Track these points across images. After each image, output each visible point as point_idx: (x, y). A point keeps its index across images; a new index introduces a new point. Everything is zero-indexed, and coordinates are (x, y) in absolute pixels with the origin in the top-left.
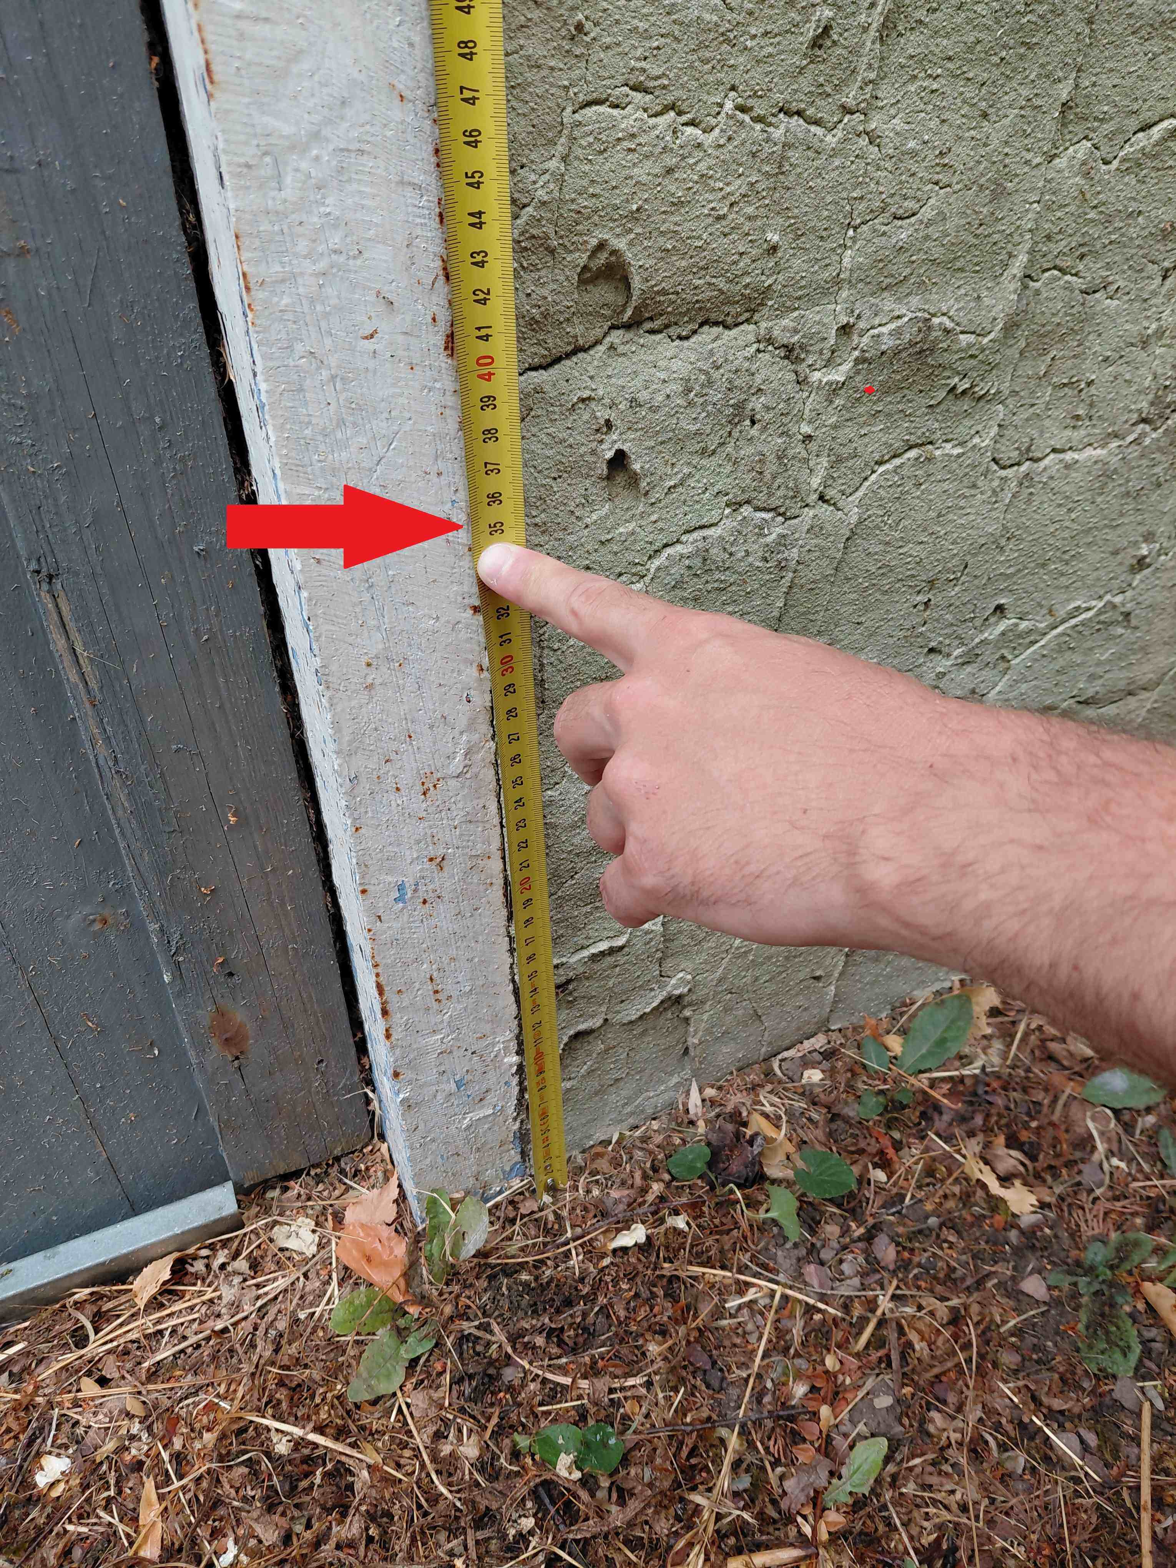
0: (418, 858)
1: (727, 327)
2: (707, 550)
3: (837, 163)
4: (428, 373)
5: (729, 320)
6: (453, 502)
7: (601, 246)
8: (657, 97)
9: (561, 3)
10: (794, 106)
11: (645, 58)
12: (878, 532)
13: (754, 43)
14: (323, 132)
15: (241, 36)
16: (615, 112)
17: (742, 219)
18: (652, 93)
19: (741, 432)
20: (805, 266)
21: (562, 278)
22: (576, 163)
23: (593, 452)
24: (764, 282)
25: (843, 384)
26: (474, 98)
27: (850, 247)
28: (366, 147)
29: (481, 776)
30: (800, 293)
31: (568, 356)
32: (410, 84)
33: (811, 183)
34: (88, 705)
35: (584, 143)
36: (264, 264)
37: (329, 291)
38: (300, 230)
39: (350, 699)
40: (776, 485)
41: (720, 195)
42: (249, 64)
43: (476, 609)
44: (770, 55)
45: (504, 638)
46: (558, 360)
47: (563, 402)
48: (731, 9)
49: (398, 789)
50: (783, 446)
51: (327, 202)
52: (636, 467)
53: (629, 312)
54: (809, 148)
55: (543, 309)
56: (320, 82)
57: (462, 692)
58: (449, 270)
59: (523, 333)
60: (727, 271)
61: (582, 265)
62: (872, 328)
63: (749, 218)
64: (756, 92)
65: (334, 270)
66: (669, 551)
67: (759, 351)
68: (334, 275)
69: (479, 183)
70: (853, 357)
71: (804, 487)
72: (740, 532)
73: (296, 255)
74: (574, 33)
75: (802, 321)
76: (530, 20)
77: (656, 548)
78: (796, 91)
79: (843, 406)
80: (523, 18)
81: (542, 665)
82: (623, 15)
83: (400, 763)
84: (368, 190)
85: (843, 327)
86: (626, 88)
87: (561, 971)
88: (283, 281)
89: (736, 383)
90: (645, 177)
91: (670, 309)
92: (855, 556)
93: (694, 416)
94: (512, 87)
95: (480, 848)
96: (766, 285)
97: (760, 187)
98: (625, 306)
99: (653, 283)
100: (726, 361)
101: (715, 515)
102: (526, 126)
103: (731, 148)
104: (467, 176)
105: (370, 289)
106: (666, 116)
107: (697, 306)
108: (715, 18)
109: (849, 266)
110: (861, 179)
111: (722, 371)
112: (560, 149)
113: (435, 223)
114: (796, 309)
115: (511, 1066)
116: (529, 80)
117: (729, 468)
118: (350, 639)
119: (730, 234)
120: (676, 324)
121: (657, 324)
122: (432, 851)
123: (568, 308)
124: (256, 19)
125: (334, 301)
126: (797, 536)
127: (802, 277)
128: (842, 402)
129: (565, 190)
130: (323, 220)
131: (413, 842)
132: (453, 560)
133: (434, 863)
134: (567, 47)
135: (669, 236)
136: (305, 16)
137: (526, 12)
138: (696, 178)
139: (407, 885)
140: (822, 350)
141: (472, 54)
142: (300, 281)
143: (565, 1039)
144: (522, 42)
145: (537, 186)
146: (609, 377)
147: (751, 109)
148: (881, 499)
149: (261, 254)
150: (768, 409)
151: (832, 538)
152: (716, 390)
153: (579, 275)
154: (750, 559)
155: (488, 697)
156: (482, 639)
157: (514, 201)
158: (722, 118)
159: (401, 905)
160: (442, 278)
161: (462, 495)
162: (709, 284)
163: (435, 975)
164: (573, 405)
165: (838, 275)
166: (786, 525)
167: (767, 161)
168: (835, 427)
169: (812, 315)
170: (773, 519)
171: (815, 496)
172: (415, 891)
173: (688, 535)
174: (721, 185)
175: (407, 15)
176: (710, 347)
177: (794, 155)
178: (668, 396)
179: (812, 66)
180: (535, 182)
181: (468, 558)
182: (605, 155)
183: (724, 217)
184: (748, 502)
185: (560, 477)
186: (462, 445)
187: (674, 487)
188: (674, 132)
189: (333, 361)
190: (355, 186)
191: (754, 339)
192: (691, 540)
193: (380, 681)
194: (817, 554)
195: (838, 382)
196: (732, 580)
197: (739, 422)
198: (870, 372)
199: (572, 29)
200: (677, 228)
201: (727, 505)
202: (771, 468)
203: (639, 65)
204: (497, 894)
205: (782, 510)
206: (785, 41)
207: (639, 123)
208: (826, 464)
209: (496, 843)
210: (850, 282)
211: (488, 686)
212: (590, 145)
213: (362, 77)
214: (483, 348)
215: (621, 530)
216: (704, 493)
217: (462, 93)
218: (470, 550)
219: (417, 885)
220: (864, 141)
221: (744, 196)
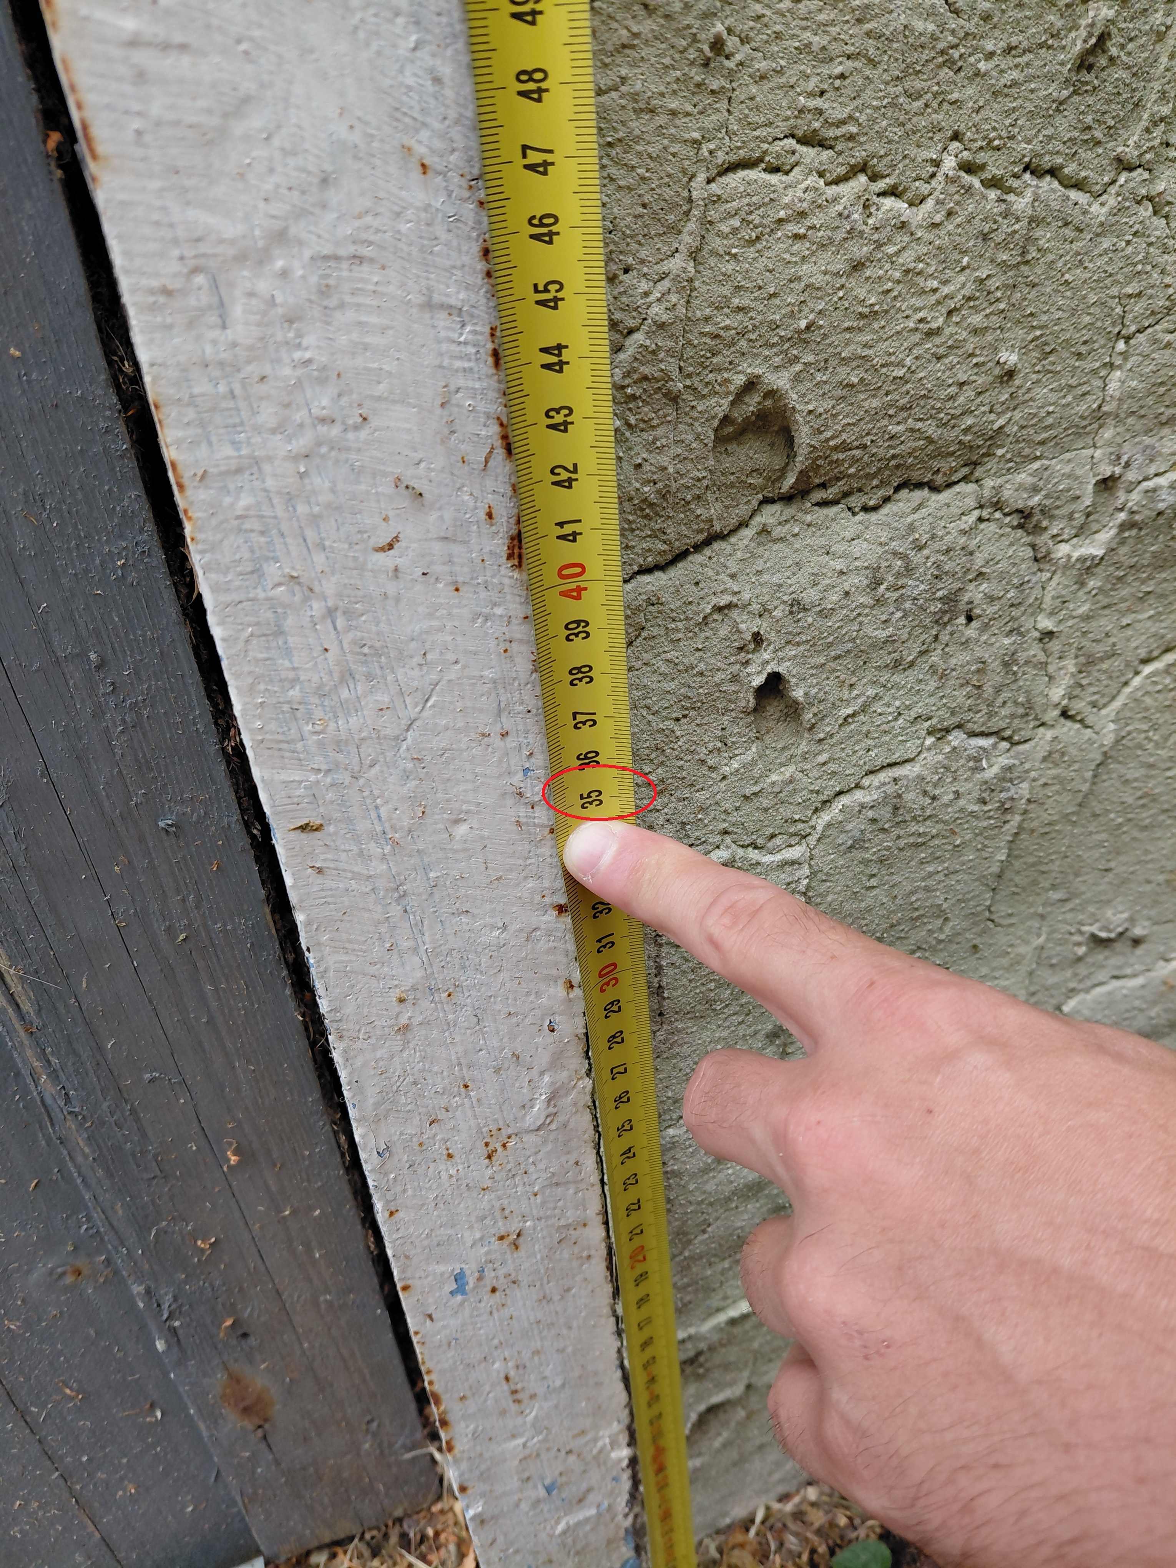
0: (481, 1239)
1: (935, 489)
2: (900, 796)
3: (1106, 245)
4: (483, 594)
5: (939, 479)
6: (526, 771)
7: (751, 385)
8: (839, 154)
9: (687, 7)
10: (1047, 162)
11: (822, 93)
12: (1139, 752)
13: (990, 65)
14: (293, 231)
15: (141, 77)
16: (774, 179)
17: (965, 334)
18: (831, 147)
19: (951, 634)
20: (1053, 397)
21: (690, 437)
22: (712, 261)
23: (735, 678)
24: (993, 422)
25: (1102, 559)
26: (546, 164)
27: (1120, 367)
28: (366, 251)
29: (572, 1125)
30: (1045, 435)
31: (698, 548)
32: (438, 144)
33: (1067, 276)
34: (22, 1033)
35: (724, 228)
36: (204, 446)
37: (317, 481)
38: (263, 388)
39: (374, 1048)
40: (1000, 700)
41: (933, 299)
42: (158, 124)
43: (561, 909)
44: (1014, 84)
45: (604, 942)
46: (682, 555)
47: (690, 614)
48: (957, 12)
49: (450, 1156)
50: (1012, 648)
51: (305, 342)
52: (798, 694)
53: (790, 480)
54: (1066, 224)
55: (660, 485)
56: (283, 149)
57: (543, 1020)
58: (512, 440)
59: (630, 522)
60: (940, 410)
61: (721, 415)
62: (1146, 479)
63: (975, 331)
64: (991, 141)
65: (324, 450)
66: (845, 800)
67: (980, 520)
68: (323, 457)
69: (556, 300)
70: (1119, 521)
71: (1040, 700)
72: (947, 768)
73: (258, 429)
74: (709, 54)
75: (1046, 474)
76: (636, 35)
77: (825, 798)
78: (1050, 138)
79: (1100, 588)
80: (624, 32)
81: (659, 968)
82: (787, 25)
83: (452, 1123)
84: (373, 319)
85: (1104, 481)
86: (791, 142)
87: (689, 1345)
88: (239, 471)
89: (947, 568)
90: (820, 277)
91: (852, 470)
92: (1109, 784)
93: (884, 618)
94: (610, 144)
95: (571, 1216)
96: (996, 427)
97: (993, 284)
98: (783, 472)
99: (829, 434)
100: (933, 537)
101: (911, 748)
102: (633, 205)
103: (950, 227)
104: (536, 291)
105: (385, 474)
106: (852, 183)
107: (893, 463)
108: (931, 27)
109: (1117, 394)
110: (1139, 267)
111: (926, 552)
112: (687, 240)
113: (486, 366)
114: (1037, 458)
115: (620, 1460)
116: (637, 132)
117: (933, 684)
118: (373, 970)
119: (946, 356)
120: (860, 490)
121: (831, 493)
122: (501, 1227)
123: (699, 480)
124: (166, 47)
125: (324, 498)
126: (1027, 766)
127: (1049, 413)
128: (1099, 584)
129: (695, 303)
130: (300, 372)
131: (473, 1219)
132: (527, 847)
133: (506, 1242)
134: (698, 79)
135: (854, 364)
136: (251, 39)
137: (630, 23)
138: (897, 275)
139: (468, 1273)
140: (1072, 513)
141: (540, 91)
142: (267, 468)
143: (694, 1417)
144: (624, 72)
145: (652, 298)
146: (759, 573)
147: (983, 167)
148: (1147, 709)
149: (199, 431)
150: (991, 599)
151: (1076, 766)
152: (917, 579)
153: (716, 431)
154: (962, 802)
155: (580, 1022)
156: (571, 947)
157: (614, 325)
158: (938, 183)
159: (459, 1298)
160: (500, 452)
161: (540, 760)
162: (912, 430)
163: (512, 1374)
164: (705, 618)
165: (1100, 407)
166: (1012, 753)
167: (1004, 245)
168: (1087, 618)
169: (1059, 466)
170: (994, 746)
171: (1057, 712)
172: (480, 1279)
173: (871, 777)
174: (935, 284)
175: (427, 31)
176: (909, 520)
177: (1044, 236)
178: (847, 594)
179: (1076, 99)
180: (646, 294)
181: (549, 843)
182: (759, 246)
183: (938, 332)
184: (959, 726)
185: (685, 716)
186: (538, 691)
187: (853, 715)
188: (865, 207)
189: (329, 587)
190: (350, 315)
191: (974, 504)
192: (876, 783)
193: (420, 1019)
194: (1057, 787)
195: (1094, 557)
196: (934, 831)
197: (950, 620)
198: (1139, 539)
199: (706, 48)
200: (866, 352)
201: (929, 733)
202: (994, 677)
203: (812, 103)
204: (598, 1268)
205: (1008, 733)
206: (1036, 61)
207: (809, 196)
208: (1072, 669)
209: (595, 1205)
210: (1117, 416)
211: (580, 1007)
212: (735, 231)
213: (356, 137)
214: (568, 553)
215: (774, 777)
216: (896, 719)
217: (524, 156)
218: (552, 831)
219: (481, 1271)
220: (1145, 211)
221: (969, 299)
